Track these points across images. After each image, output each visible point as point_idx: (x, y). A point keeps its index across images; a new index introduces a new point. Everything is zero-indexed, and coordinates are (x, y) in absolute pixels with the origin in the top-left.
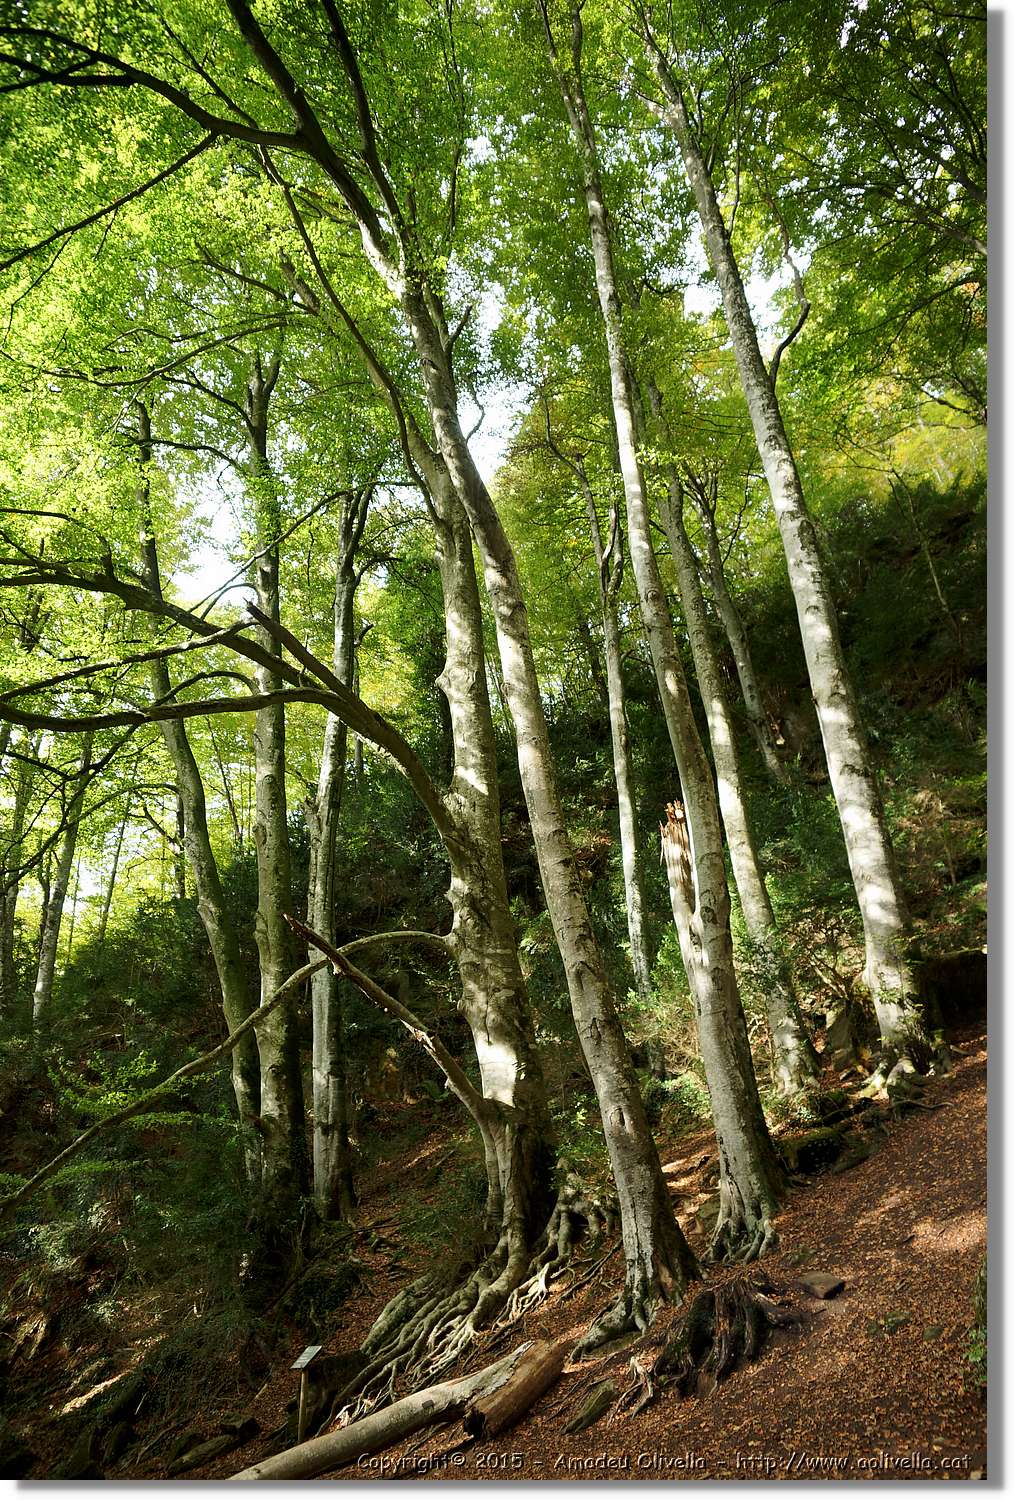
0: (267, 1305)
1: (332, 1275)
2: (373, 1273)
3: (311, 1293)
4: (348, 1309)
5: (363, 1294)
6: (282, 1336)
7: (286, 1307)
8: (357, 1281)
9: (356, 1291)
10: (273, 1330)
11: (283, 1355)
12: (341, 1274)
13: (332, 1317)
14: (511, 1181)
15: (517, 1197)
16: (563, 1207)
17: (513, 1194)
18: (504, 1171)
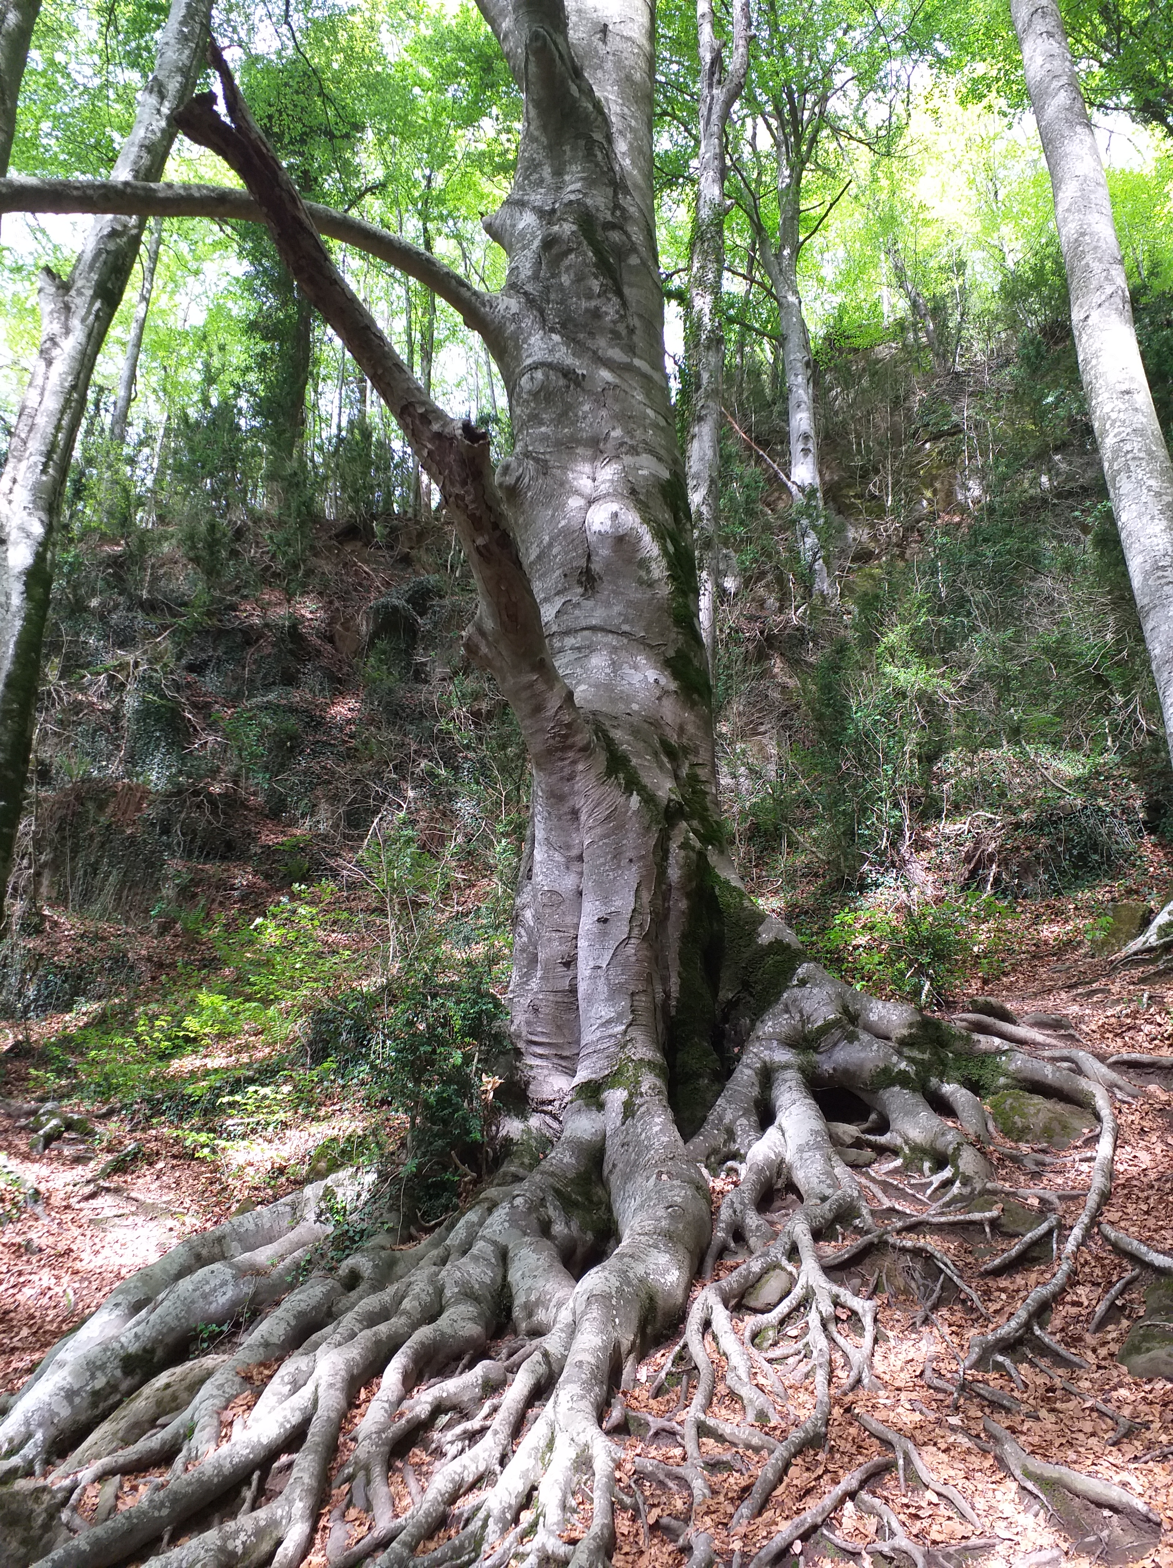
14: (630, 950)
15: (642, 1000)
16: (782, 1056)
17: (632, 988)
18: (606, 921)
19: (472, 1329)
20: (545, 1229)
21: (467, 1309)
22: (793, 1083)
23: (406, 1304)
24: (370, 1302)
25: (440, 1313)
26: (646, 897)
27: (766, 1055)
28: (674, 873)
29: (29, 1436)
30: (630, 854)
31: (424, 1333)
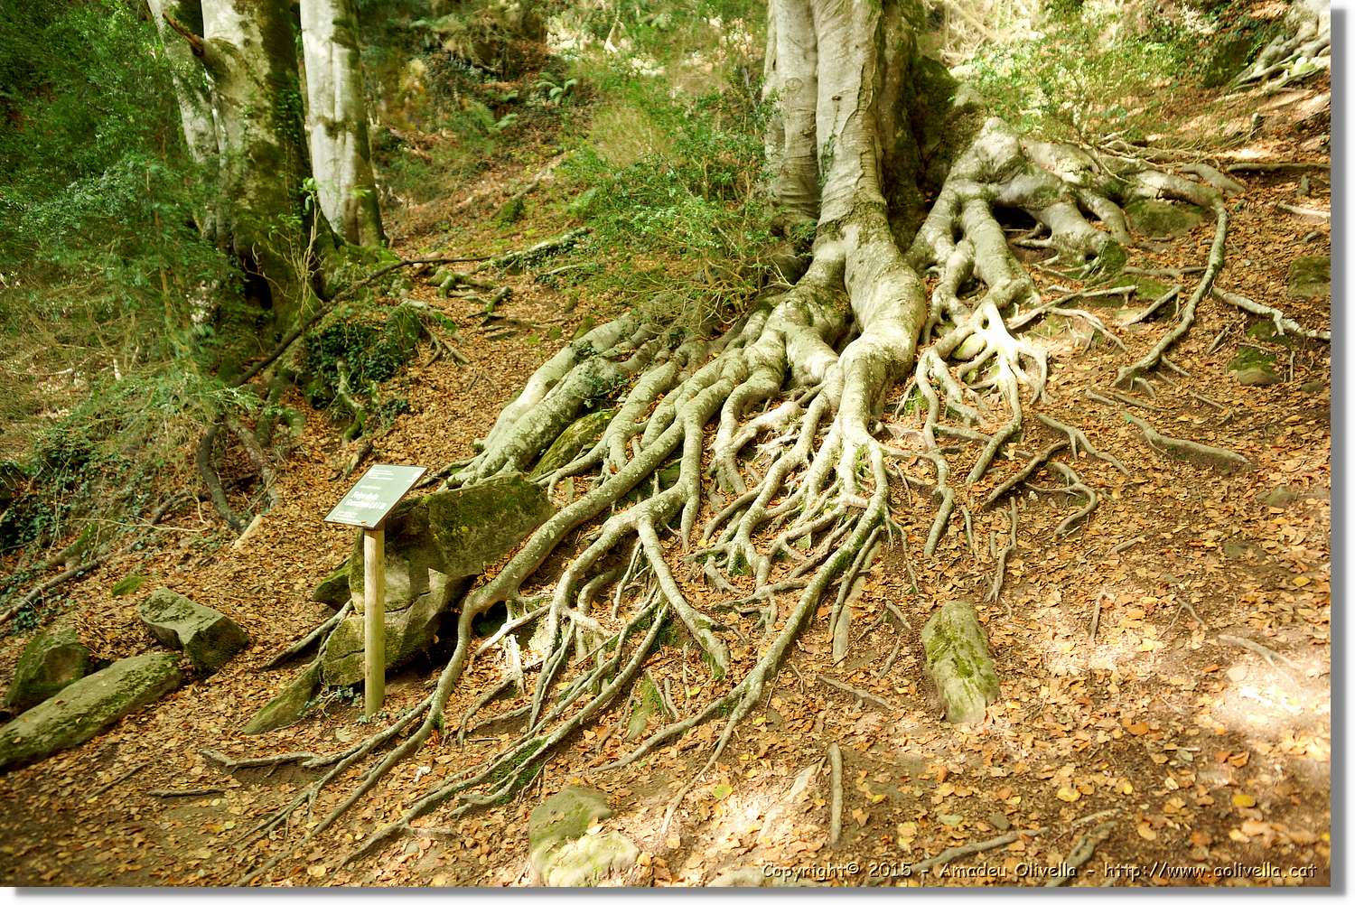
0: (250, 369)
1: (378, 323)
2: (452, 325)
3: (339, 351)
4: (417, 382)
5: (439, 357)
6: (285, 421)
7: (290, 376)
8: (424, 336)
9: (425, 354)
10: (268, 411)
11: (291, 454)
12: (394, 323)
13: (381, 393)
14: (858, 120)
15: (869, 158)
16: (974, 189)
17: (861, 150)
18: (839, 99)
19: (771, 384)
20: (809, 321)
21: (765, 373)
22: (980, 209)
23: (725, 373)
24: (703, 373)
25: (749, 375)
26: (869, 75)
27: (960, 190)
28: (890, 54)
29: (505, 461)
30: (858, 41)
31: (741, 389)
